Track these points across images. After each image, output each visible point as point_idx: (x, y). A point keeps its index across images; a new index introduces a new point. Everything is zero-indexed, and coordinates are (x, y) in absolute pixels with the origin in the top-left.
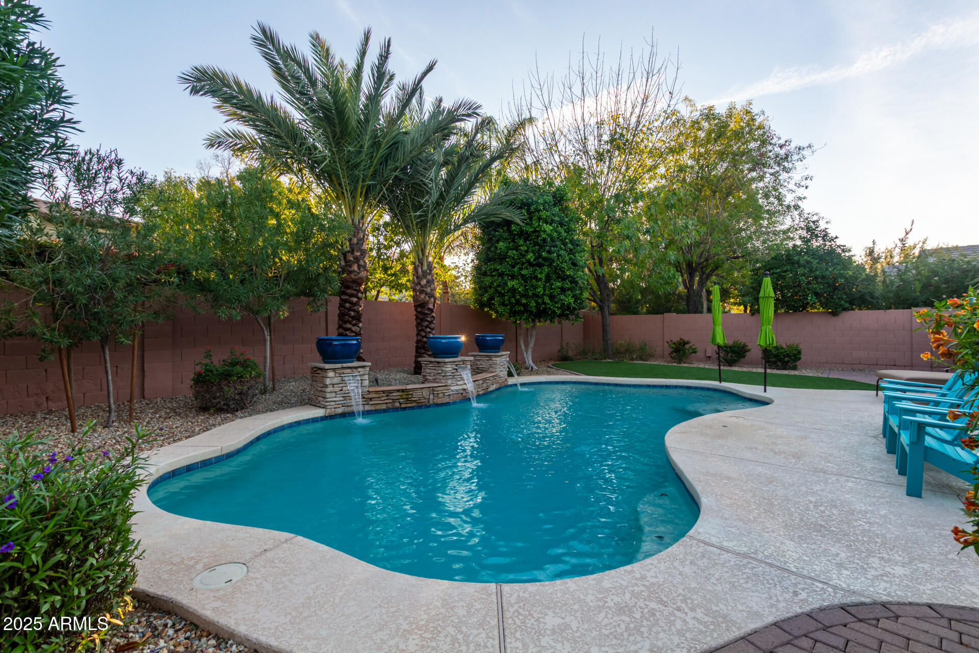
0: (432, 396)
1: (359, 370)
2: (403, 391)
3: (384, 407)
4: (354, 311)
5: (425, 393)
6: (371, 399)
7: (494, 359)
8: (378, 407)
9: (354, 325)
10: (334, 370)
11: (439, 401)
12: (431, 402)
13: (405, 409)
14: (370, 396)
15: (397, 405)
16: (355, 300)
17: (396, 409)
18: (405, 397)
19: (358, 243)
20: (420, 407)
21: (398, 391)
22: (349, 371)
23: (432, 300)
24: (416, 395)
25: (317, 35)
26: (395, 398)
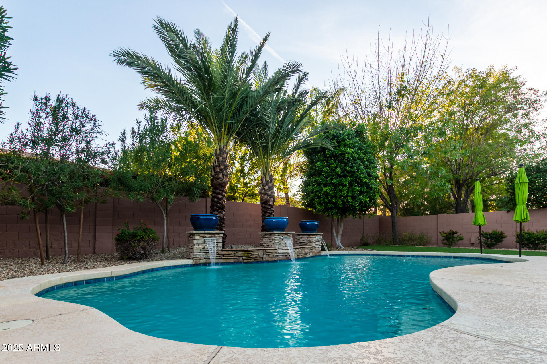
0: (264, 256)
1: (216, 235)
2: (245, 251)
3: (232, 261)
4: (220, 203)
5: (260, 253)
6: (224, 255)
7: (311, 236)
8: (228, 261)
9: (220, 212)
10: (199, 234)
11: (269, 259)
12: (264, 259)
13: (246, 263)
14: (223, 253)
15: (241, 260)
16: (220, 196)
17: (241, 263)
18: (246, 255)
19: (222, 161)
20: (257, 262)
21: (242, 251)
22: (209, 236)
23: (272, 199)
24: (254, 254)
25: (199, 31)
26: (240, 255)
